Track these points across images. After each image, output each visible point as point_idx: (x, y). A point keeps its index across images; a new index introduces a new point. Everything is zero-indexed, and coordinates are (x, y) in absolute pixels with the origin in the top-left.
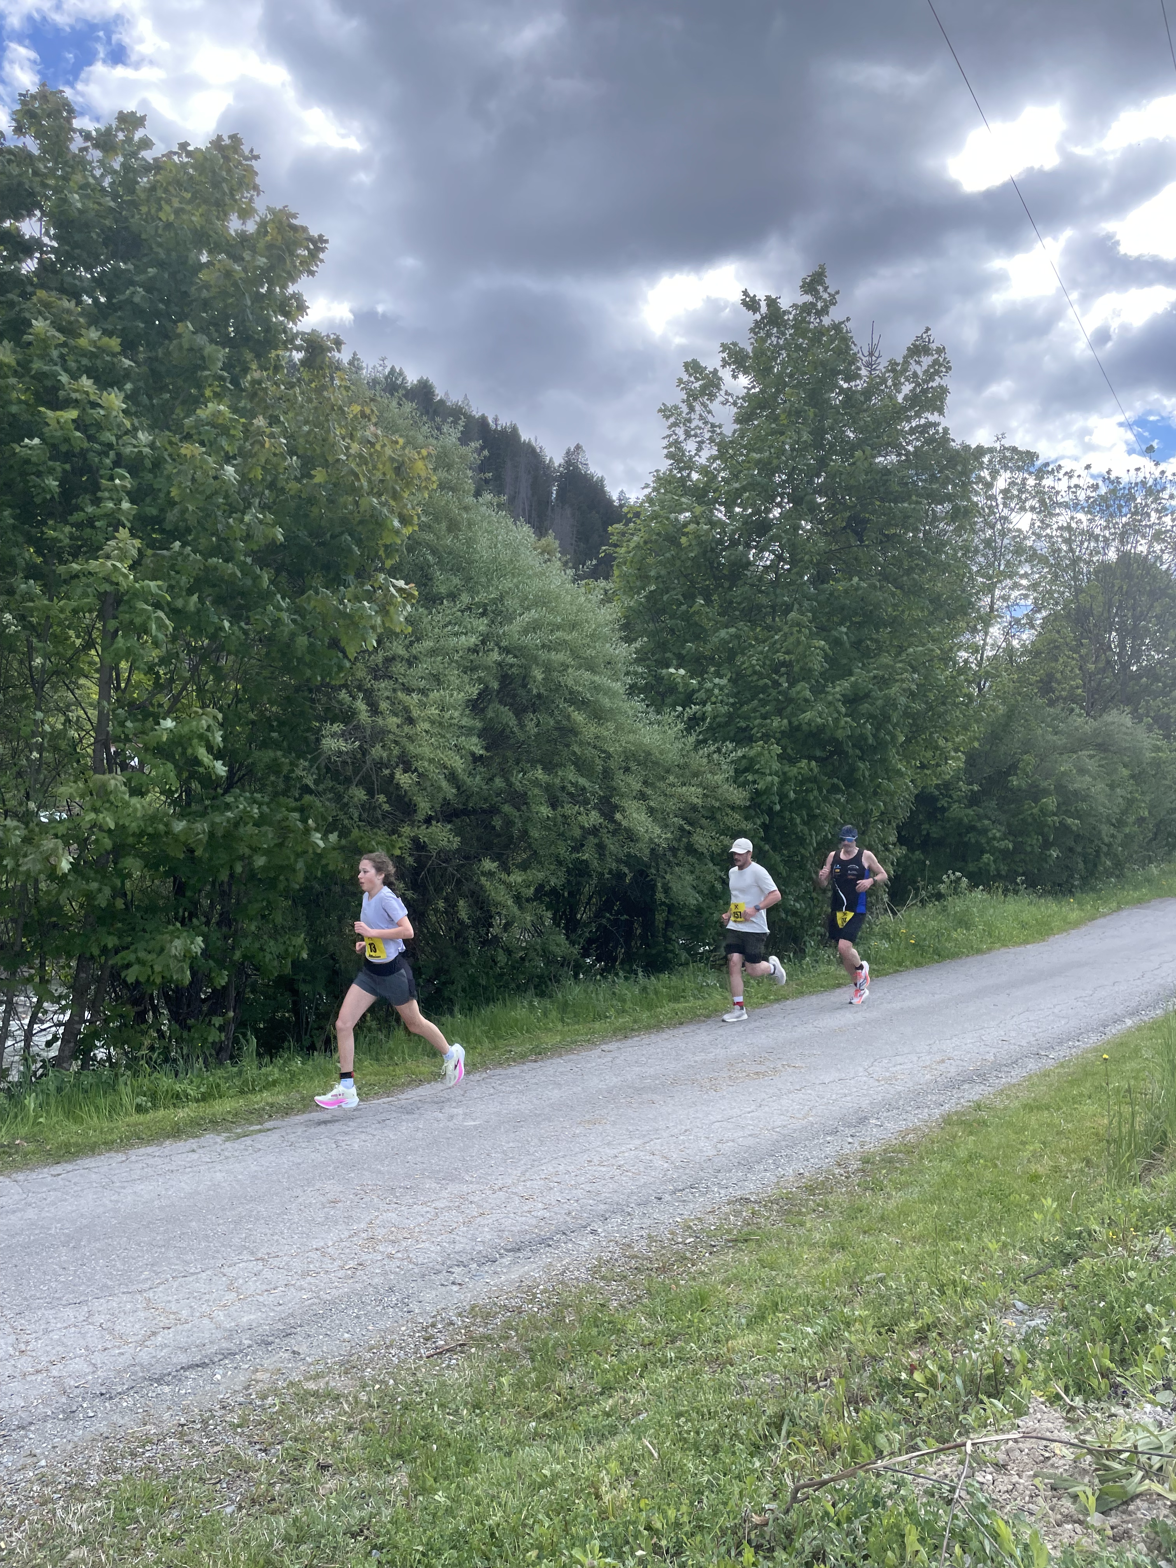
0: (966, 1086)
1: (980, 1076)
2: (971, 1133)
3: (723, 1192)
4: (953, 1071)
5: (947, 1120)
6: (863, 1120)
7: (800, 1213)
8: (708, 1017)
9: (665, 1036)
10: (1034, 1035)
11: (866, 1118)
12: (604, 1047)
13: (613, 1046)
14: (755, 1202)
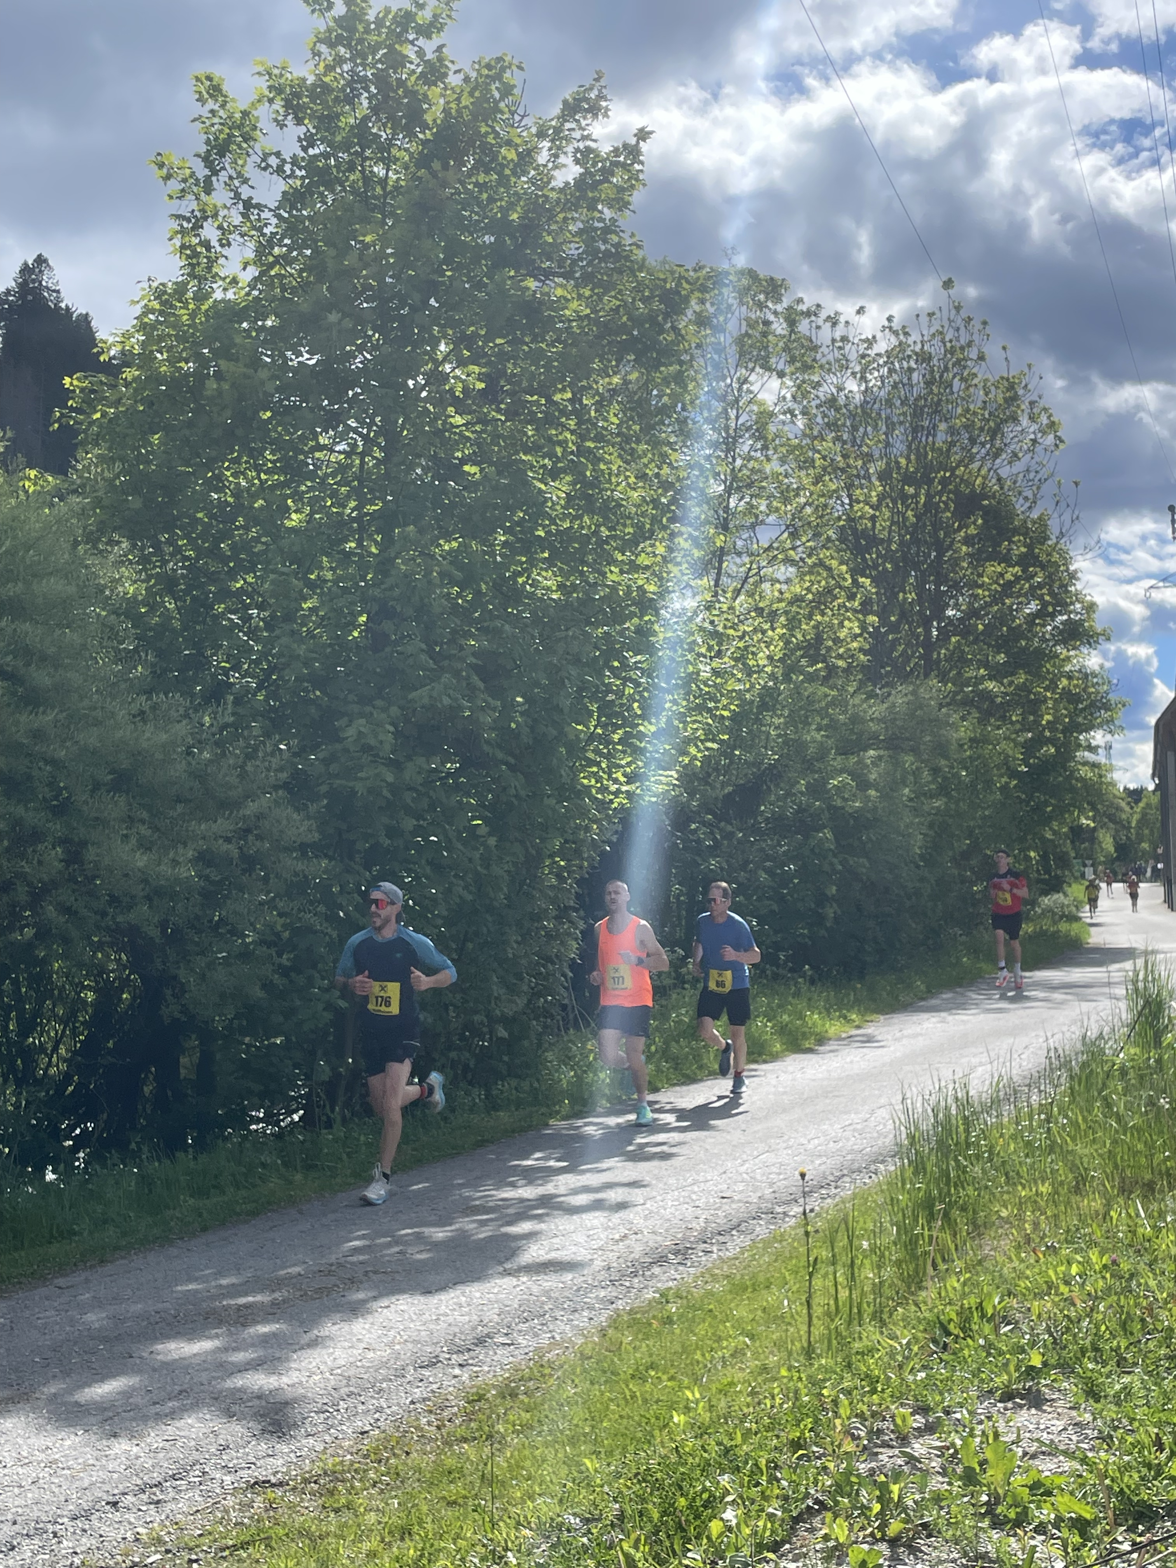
0: (656, 1270)
1: (682, 1252)
2: (647, 1337)
3: (228, 1479)
4: (638, 1250)
5: (615, 1322)
6: (480, 1342)
7: (351, 1490)
8: (254, 1214)
9: (173, 1251)
10: (771, 1184)
11: (488, 1336)
12: (61, 1281)
13: (77, 1278)
14: (281, 1484)
